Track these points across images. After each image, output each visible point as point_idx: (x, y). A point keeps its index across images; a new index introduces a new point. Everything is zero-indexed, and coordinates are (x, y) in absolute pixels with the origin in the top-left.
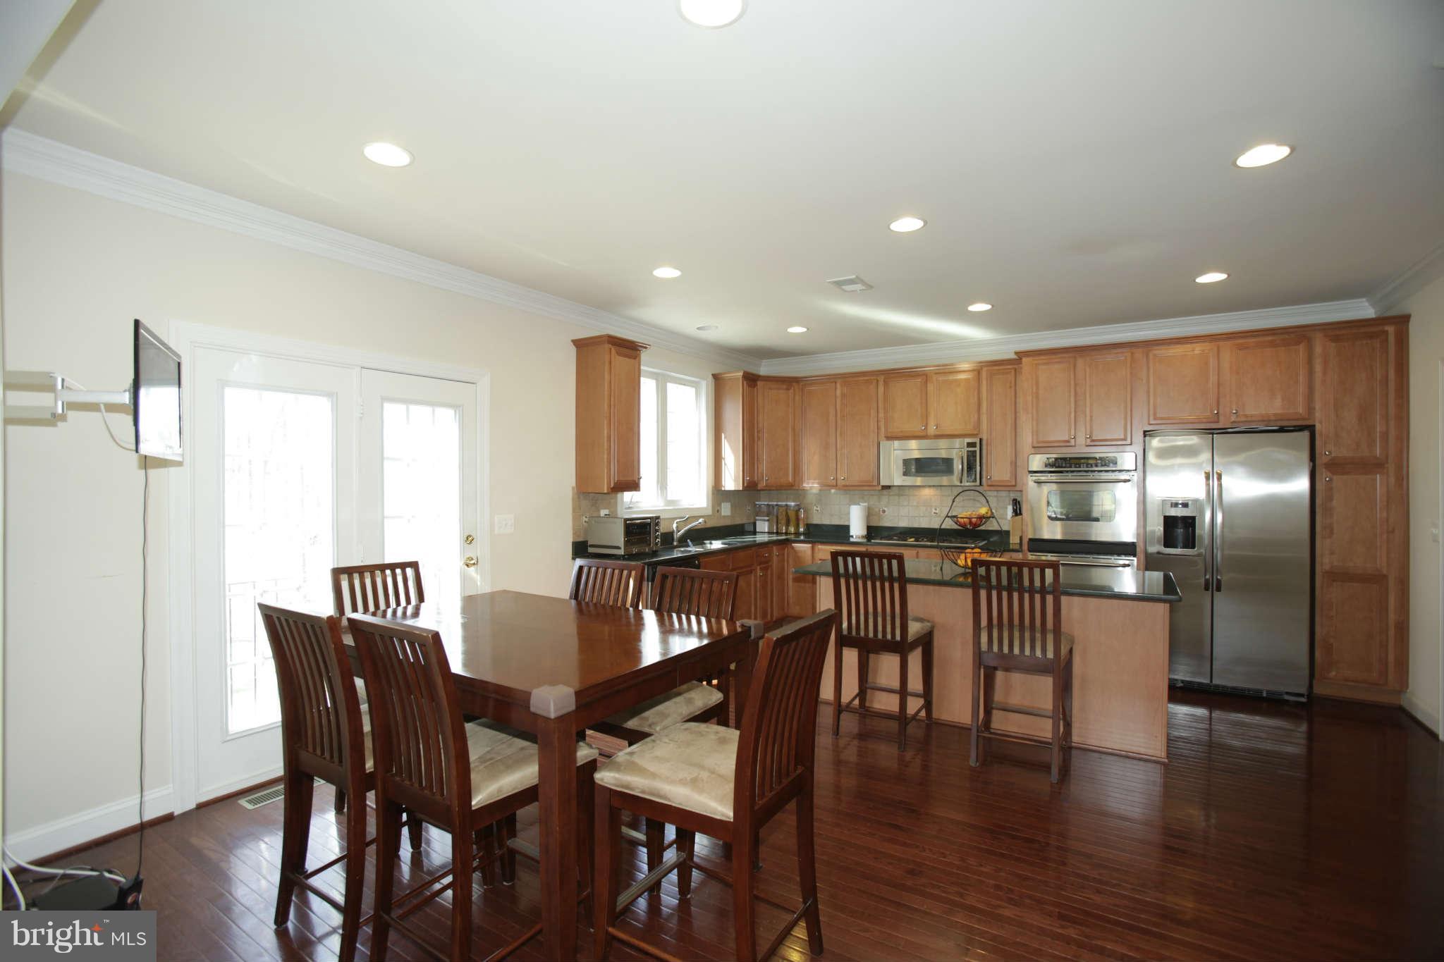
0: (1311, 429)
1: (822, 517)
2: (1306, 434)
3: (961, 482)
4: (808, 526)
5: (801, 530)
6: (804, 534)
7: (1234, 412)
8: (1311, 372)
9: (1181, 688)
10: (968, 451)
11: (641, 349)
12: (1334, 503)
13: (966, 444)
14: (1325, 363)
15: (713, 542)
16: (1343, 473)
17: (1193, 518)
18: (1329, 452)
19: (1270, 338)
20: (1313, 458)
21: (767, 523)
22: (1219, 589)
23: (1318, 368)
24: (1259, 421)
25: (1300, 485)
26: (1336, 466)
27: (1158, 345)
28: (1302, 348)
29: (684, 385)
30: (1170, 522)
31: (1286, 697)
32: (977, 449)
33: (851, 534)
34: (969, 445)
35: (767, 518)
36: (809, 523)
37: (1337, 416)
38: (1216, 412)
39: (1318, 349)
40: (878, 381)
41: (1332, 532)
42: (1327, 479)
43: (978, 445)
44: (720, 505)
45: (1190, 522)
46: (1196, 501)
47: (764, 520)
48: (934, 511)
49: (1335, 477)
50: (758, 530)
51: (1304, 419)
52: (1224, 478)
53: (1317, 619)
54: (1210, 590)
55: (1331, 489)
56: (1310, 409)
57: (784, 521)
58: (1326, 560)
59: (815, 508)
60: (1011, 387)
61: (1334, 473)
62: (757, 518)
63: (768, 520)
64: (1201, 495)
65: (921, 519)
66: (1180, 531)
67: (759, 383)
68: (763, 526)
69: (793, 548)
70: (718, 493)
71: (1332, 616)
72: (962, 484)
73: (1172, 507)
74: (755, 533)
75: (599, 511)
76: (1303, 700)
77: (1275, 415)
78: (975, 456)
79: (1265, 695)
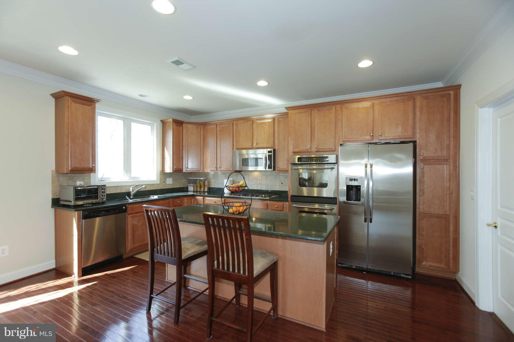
0: (414, 142)
1: (215, 185)
2: (411, 145)
3: (266, 169)
4: (210, 189)
5: (206, 190)
6: (207, 192)
7: (380, 135)
8: (415, 114)
9: (355, 269)
10: (268, 155)
11: (96, 102)
12: (425, 179)
13: (267, 151)
14: (421, 111)
15: (154, 196)
16: (429, 164)
17: (360, 186)
18: (423, 154)
19: (396, 99)
20: (415, 156)
21: (192, 187)
22: (371, 222)
23: (418, 113)
24: (391, 139)
25: (409, 170)
26: (426, 161)
27: (347, 103)
28: (411, 103)
29: (144, 124)
30: (349, 188)
31: (402, 275)
32: (272, 154)
33: (225, 192)
34: (269, 152)
35: (192, 185)
36: (210, 187)
37: (427, 136)
38: (372, 135)
39: (418, 104)
40: (233, 123)
41: (424, 193)
42: (422, 167)
43: (273, 152)
44: (166, 179)
45: (358, 188)
46: (361, 178)
47: (191, 186)
48: (259, 182)
49: (425, 166)
50: (189, 190)
51: (411, 138)
52: (373, 166)
53: (417, 235)
54: (367, 222)
55: (424, 172)
56: (414, 133)
57: (199, 186)
58: (421, 207)
59: (212, 180)
60: (287, 125)
61: (424, 164)
62: (189, 185)
63: (193, 186)
64: (363, 175)
65: (254, 185)
66: (353, 192)
67: (184, 125)
68: (191, 188)
69: (196, 199)
70: (163, 173)
71: (424, 235)
72: (266, 170)
73: (350, 181)
74: (188, 191)
75: (75, 182)
76: (410, 277)
77: (398, 136)
78: (272, 157)
79: (392, 274)
